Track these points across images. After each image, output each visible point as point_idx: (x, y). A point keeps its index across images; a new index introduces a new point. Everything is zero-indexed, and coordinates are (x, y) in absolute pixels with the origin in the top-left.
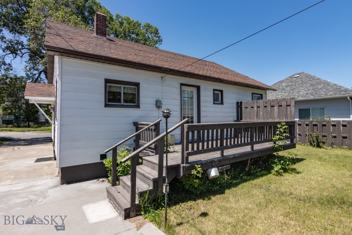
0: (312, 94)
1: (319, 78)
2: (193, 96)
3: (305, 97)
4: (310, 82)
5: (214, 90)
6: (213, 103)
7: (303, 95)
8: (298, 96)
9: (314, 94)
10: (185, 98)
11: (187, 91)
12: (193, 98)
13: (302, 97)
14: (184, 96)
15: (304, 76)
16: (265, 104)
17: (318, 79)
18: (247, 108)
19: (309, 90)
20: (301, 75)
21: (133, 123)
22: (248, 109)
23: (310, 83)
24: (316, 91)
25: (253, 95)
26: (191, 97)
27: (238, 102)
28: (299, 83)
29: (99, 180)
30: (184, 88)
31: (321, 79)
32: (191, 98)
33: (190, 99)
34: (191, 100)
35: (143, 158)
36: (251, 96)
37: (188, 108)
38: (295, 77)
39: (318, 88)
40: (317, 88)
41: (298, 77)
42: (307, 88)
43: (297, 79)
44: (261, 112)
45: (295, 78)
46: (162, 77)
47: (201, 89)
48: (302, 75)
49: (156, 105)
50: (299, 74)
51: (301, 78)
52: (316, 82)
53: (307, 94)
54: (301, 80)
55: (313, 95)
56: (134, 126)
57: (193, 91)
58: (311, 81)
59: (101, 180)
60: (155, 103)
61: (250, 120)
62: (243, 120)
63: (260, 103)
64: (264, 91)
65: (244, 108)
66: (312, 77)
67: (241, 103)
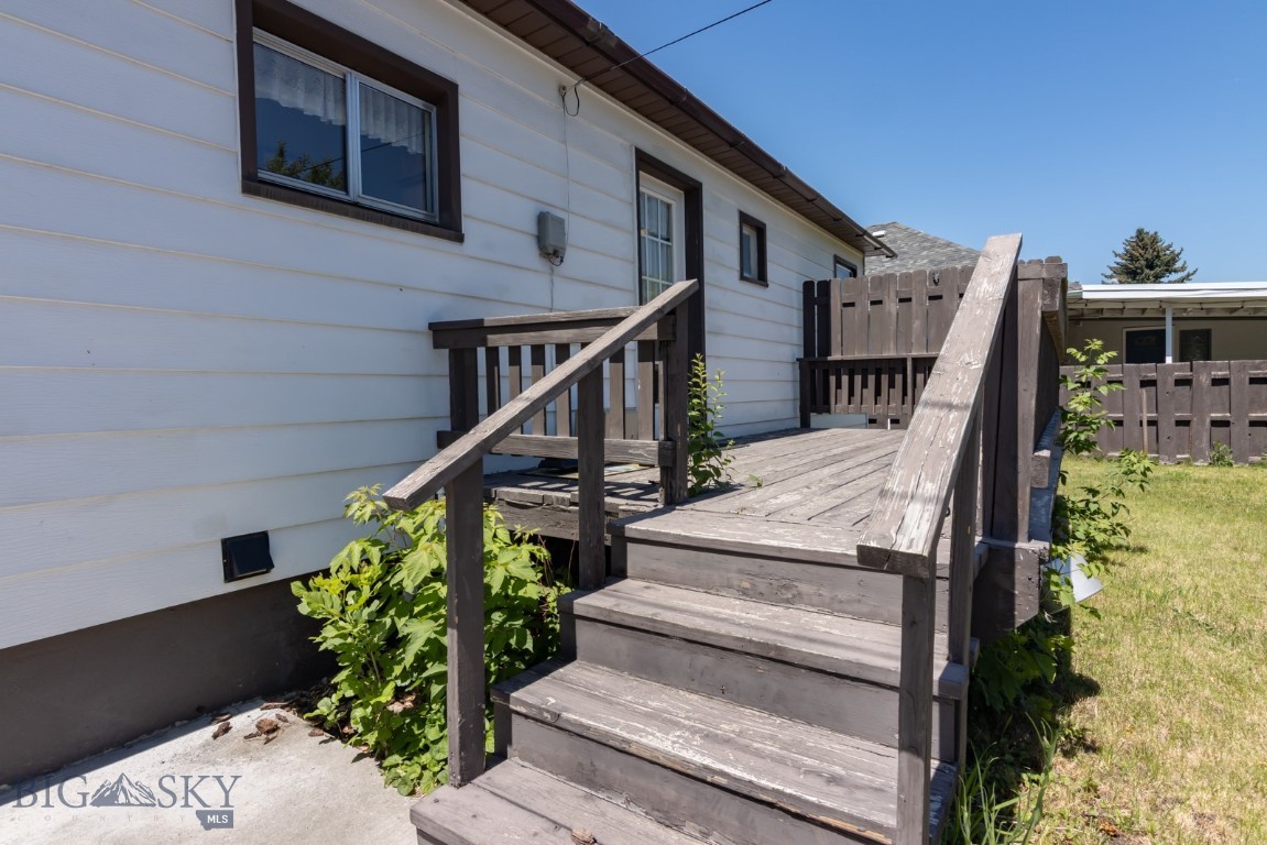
1: (951, 243)
2: (670, 229)
4: (925, 253)
12: (669, 240)
15: (899, 235)
16: (933, 287)
17: (949, 245)
18: (852, 304)
20: (892, 232)
21: (432, 326)
22: (858, 308)
23: (927, 256)
25: (838, 265)
26: (665, 234)
27: (812, 283)
29: (227, 729)
31: (959, 245)
32: (662, 238)
33: (660, 241)
34: (662, 246)
35: (628, 534)
36: (832, 268)
37: (654, 283)
41: (883, 236)
44: (917, 318)
46: (562, 89)
47: (706, 199)
48: (894, 230)
49: (540, 239)
50: (883, 227)
52: (945, 254)
56: (437, 345)
57: (671, 207)
58: (924, 248)
59: (244, 722)
60: (532, 228)
61: (864, 356)
62: (835, 356)
63: (913, 284)
64: (860, 255)
65: (839, 306)
66: (925, 239)
67: (825, 286)
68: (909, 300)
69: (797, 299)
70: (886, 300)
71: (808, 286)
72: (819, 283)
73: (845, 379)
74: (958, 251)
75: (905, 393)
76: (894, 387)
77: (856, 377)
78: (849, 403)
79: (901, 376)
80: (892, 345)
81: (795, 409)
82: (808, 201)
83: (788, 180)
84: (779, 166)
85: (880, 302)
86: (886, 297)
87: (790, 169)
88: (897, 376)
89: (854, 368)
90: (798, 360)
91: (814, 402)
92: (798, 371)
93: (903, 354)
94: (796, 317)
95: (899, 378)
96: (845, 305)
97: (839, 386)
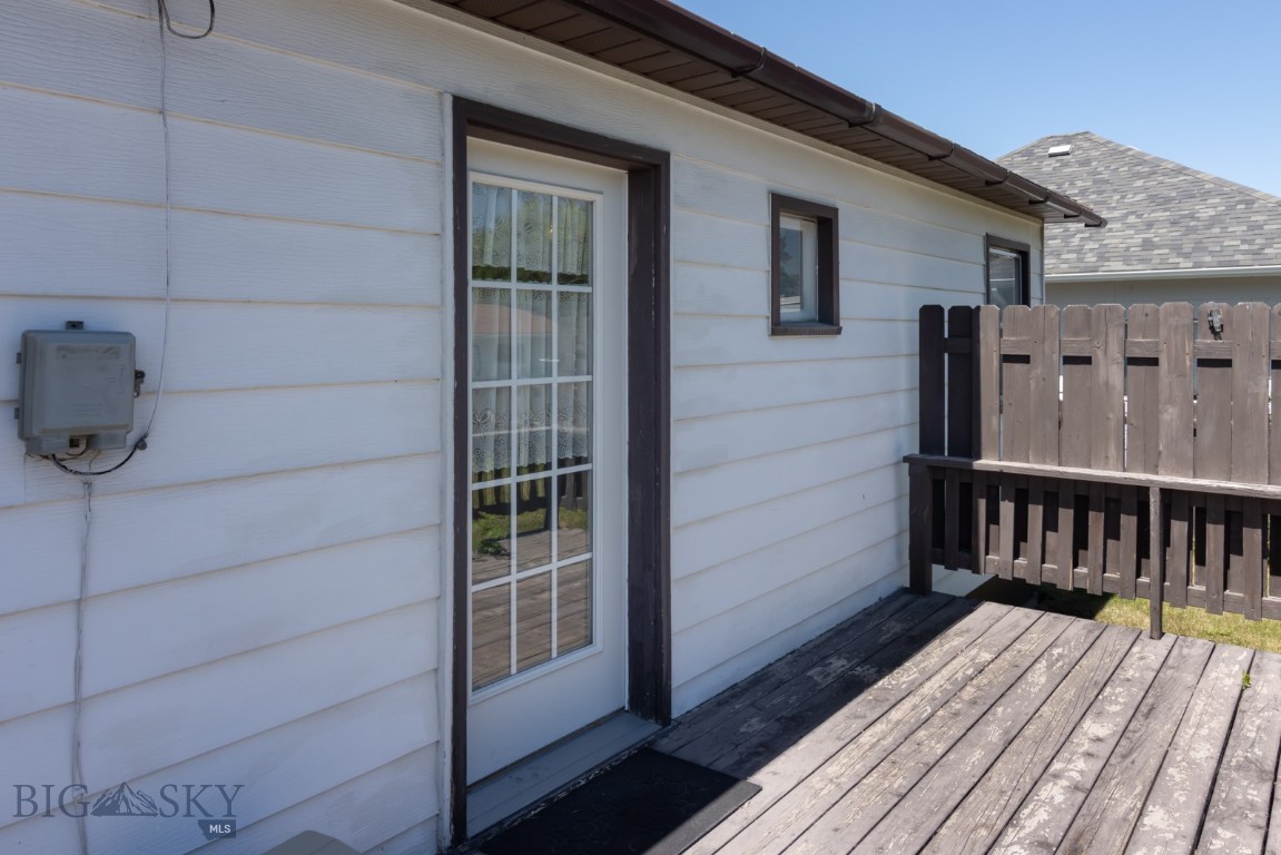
0: (1177, 249)
1: (1185, 168)
2: (586, 258)
3: (1142, 261)
4: (1139, 183)
5: (782, 203)
6: (764, 325)
7: (1127, 249)
8: (1103, 257)
9: (1187, 248)
10: (503, 274)
11: (527, 197)
12: (583, 280)
13: (1126, 260)
14: (489, 261)
15: (1094, 153)
16: (1210, 341)
17: (1181, 170)
18: (1025, 359)
19: (1149, 225)
20: (1080, 148)
22: (1036, 370)
23: (1145, 188)
24: (1194, 230)
25: (992, 250)
26: (573, 270)
27: (938, 309)
28: (1079, 183)
30: (494, 162)
31: (1199, 173)
32: (565, 278)
33: (555, 287)
34: (563, 296)
36: (982, 273)
37: (534, 390)
38: (1051, 156)
39: (1198, 219)
40: (1192, 217)
41: (1067, 154)
42: (1140, 216)
43: (1065, 165)
44: (1171, 401)
45: (1053, 160)
47: (681, 183)
48: (1086, 145)
50: (1066, 139)
51: (1086, 162)
52: (1174, 187)
53: (1147, 245)
54: (1089, 174)
55: (1187, 256)
57: (588, 207)
58: (1138, 176)
61: (1050, 468)
62: (987, 462)
63: (1163, 332)
64: (1034, 225)
65: (996, 362)
66: (1140, 160)
67: (966, 319)
68: (1154, 362)
69: (907, 336)
70: (1098, 356)
71: (930, 315)
72: (954, 310)
73: (1007, 509)
74: (1199, 182)
75: (1143, 551)
76: (1117, 537)
77: (1031, 507)
78: (1016, 555)
79: (1134, 520)
80: (1112, 452)
81: (899, 554)
82: (931, 158)
83: (882, 129)
84: (859, 104)
85: (1087, 360)
86: (1100, 353)
87: (885, 107)
88: (1124, 519)
89: (1025, 489)
90: (906, 459)
91: (939, 540)
92: (907, 480)
93: (1138, 476)
94: (903, 372)
95: (1128, 523)
96: (1007, 359)
97: (993, 517)
